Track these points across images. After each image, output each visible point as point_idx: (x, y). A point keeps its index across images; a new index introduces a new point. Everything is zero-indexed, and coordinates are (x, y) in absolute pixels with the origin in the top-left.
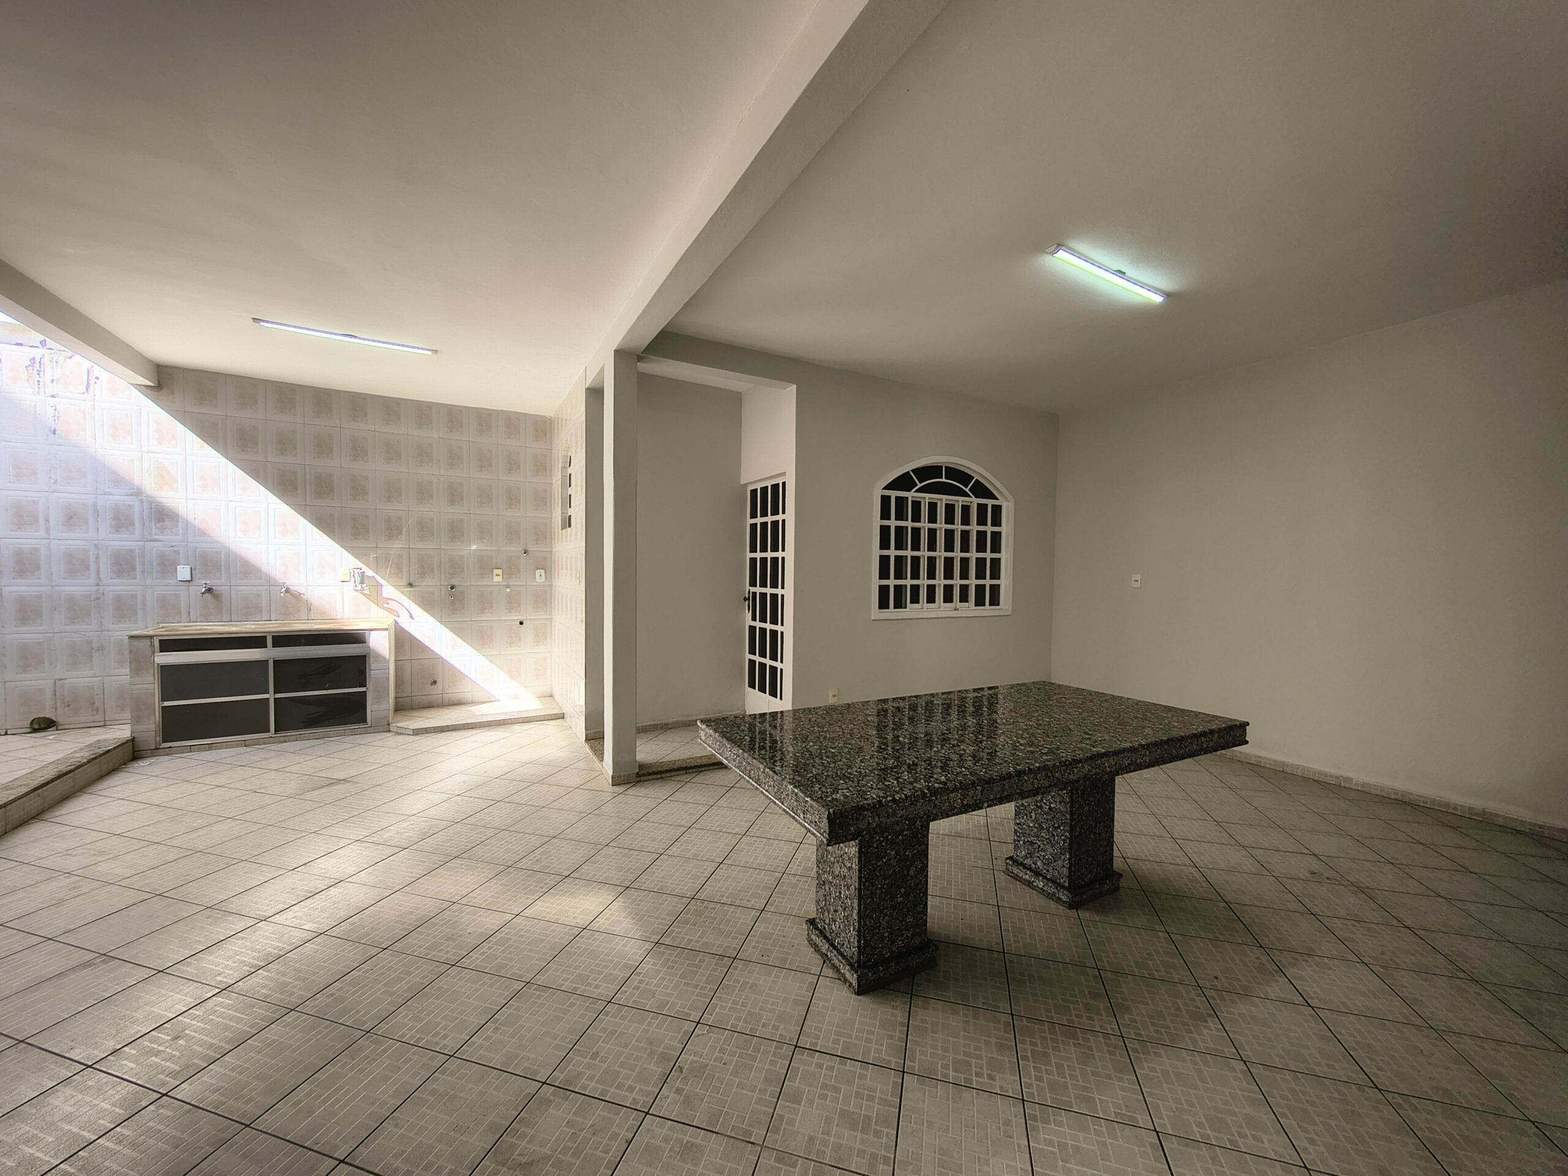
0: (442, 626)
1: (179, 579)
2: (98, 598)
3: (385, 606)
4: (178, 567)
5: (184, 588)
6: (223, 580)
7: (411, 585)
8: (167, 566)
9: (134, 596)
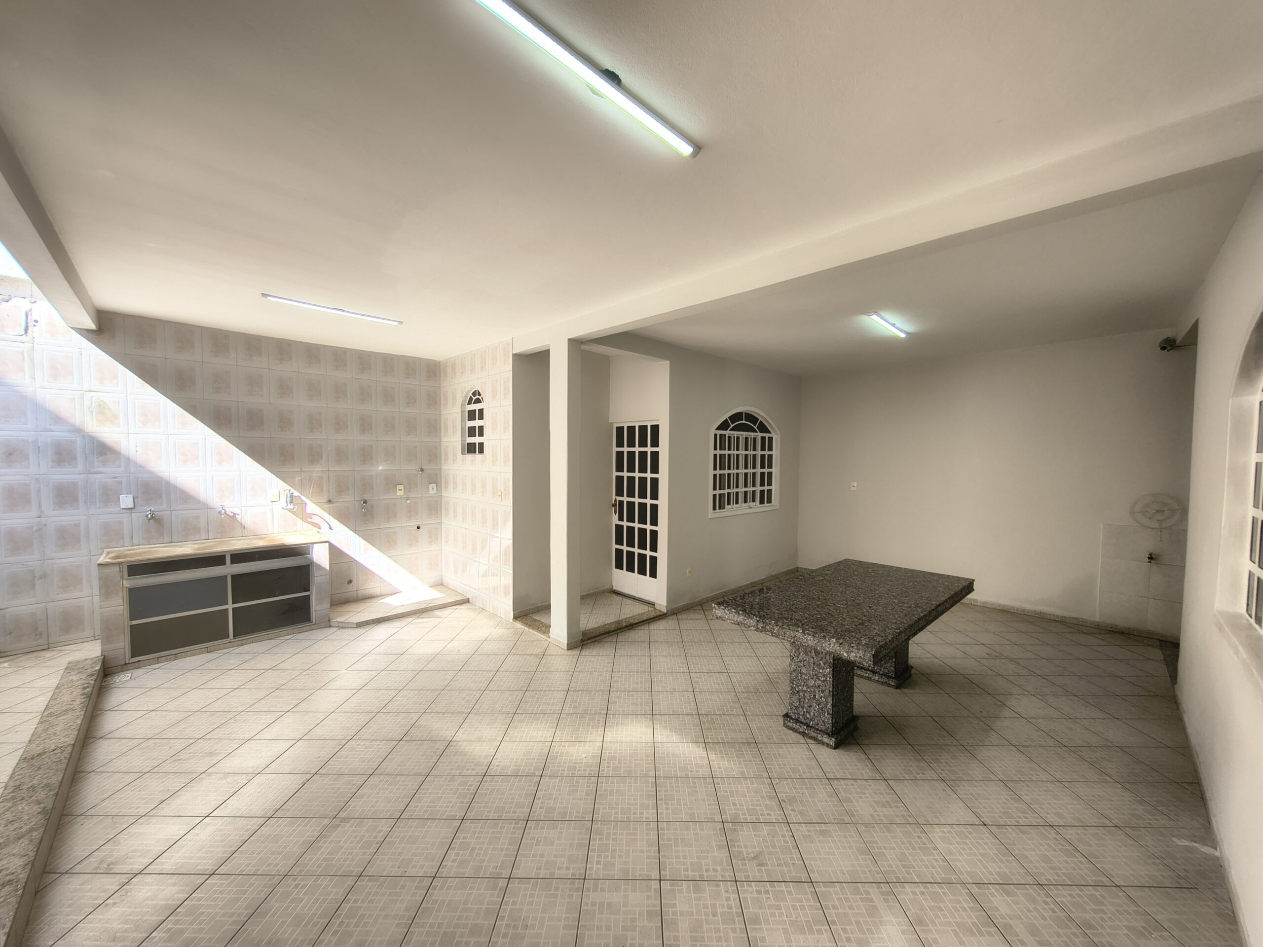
0: (357, 536)
1: (122, 507)
2: (39, 530)
3: (309, 520)
4: (121, 496)
5: (128, 515)
6: (164, 506)
7: (330, 501)
8: (109, 495)
9: (77, 526)
